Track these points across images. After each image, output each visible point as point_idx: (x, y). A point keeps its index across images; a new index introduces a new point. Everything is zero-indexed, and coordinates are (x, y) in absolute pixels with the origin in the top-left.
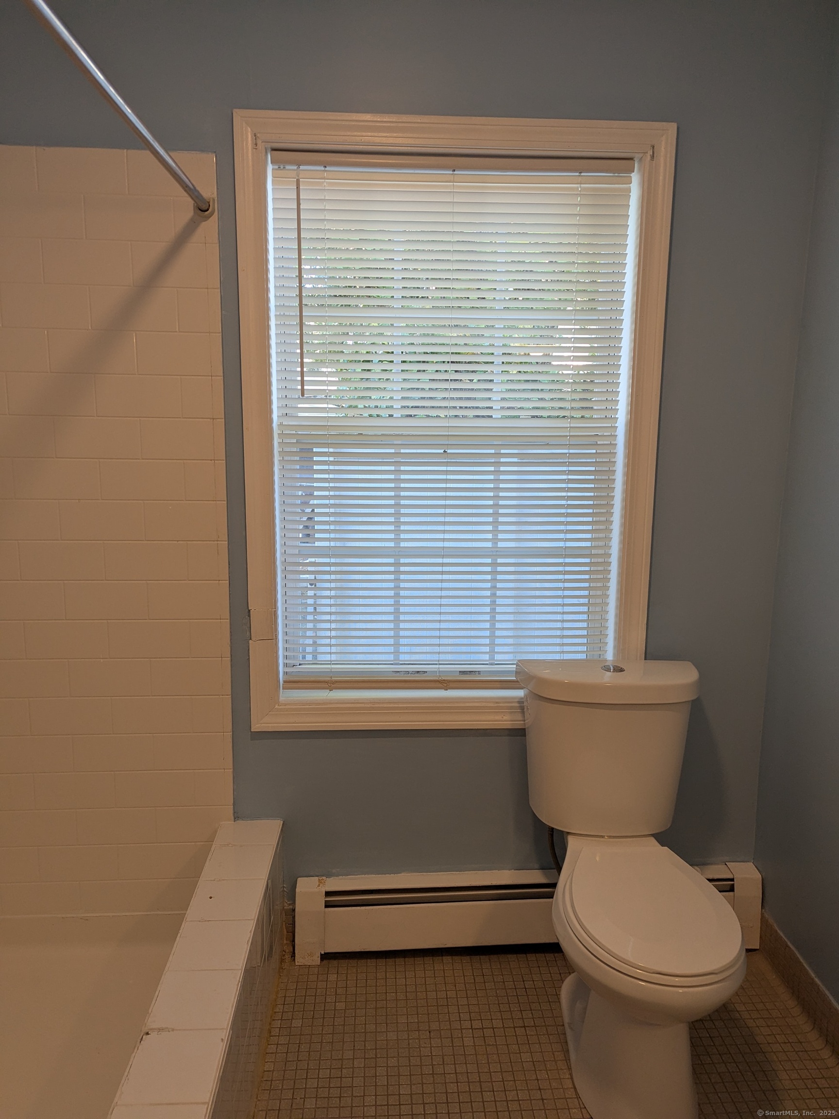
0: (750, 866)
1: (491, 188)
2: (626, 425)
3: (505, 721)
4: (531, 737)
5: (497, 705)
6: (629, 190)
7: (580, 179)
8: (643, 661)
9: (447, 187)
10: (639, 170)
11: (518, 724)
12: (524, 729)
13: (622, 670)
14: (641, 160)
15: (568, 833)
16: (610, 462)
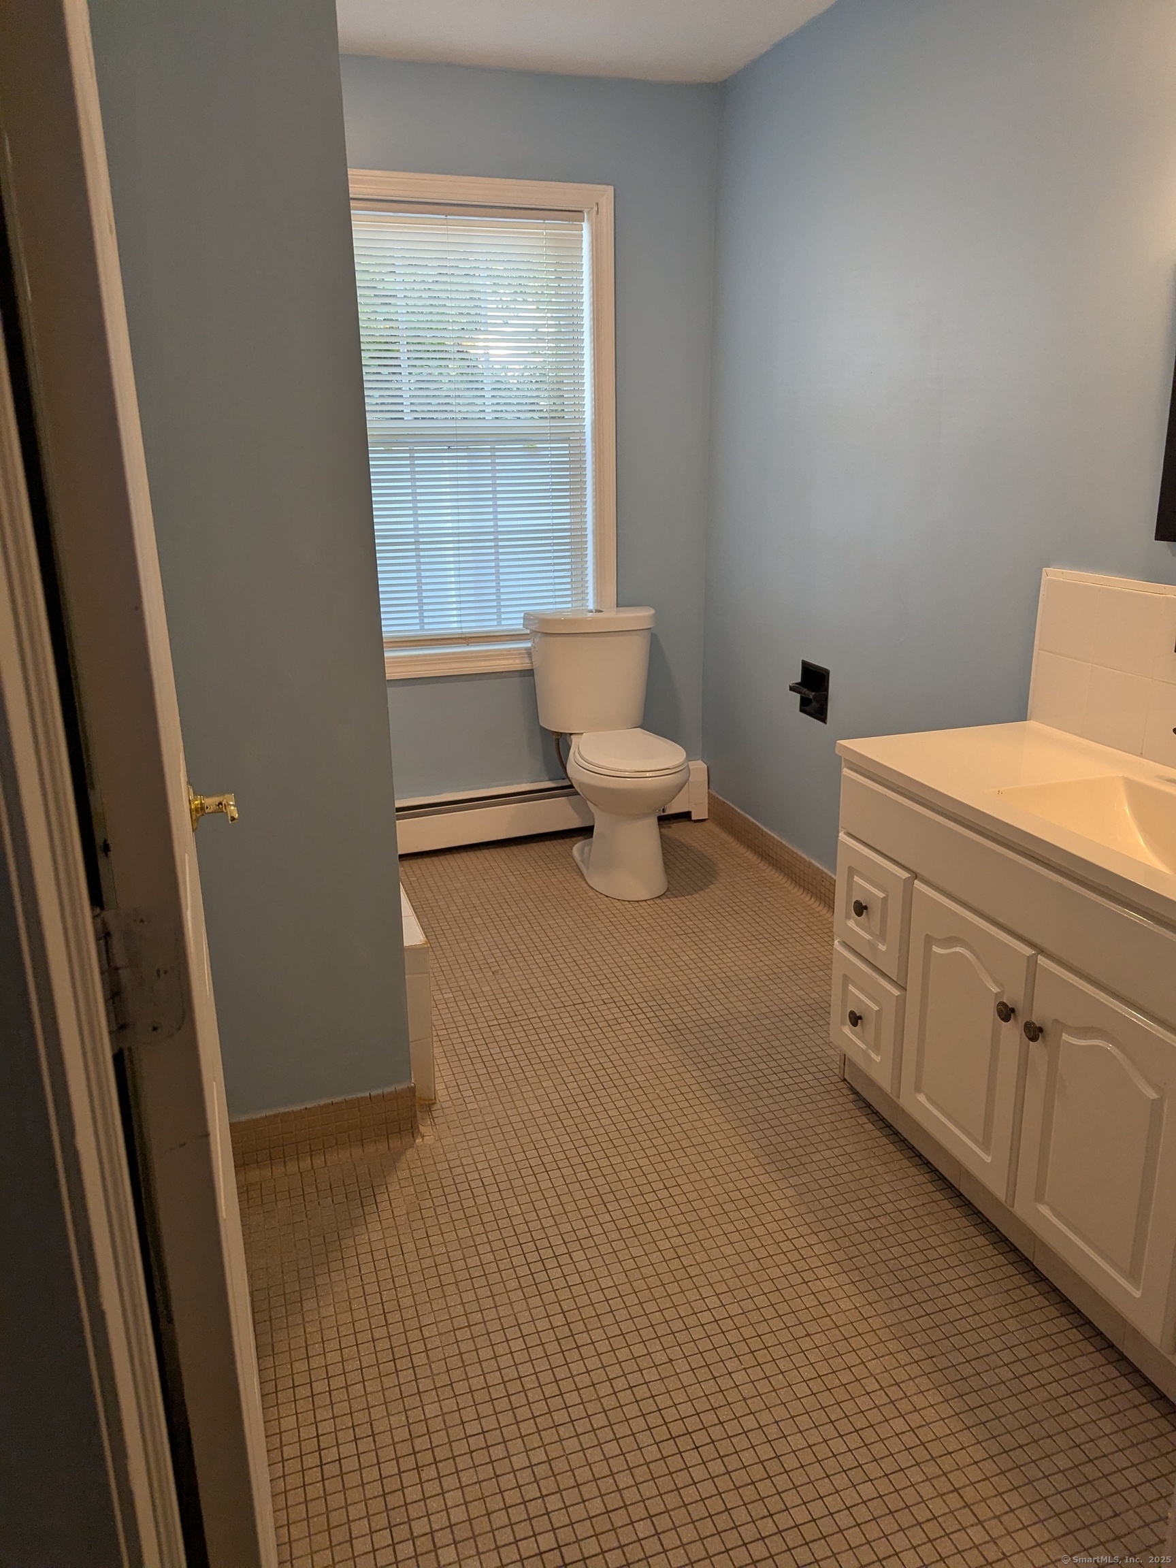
0: (700, 762)
1: (477, 231)
2: (592, 424)
3: (517, 664)
4: (537, 676)
5: (509, 654)
6: (581, 236)
7: (544, 225)
8: (615, 609)
9: (441, 229)
10: (588, 219)
11: (528, 666)
12: (533, 670)
13: (601, 611)
14: (588, 212)
15: (571, 734)
16: (580, 453)
